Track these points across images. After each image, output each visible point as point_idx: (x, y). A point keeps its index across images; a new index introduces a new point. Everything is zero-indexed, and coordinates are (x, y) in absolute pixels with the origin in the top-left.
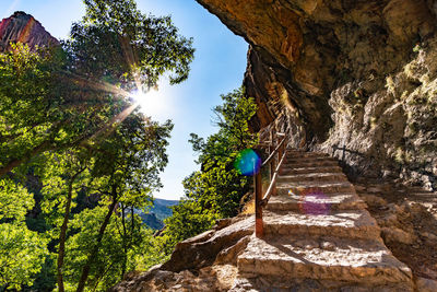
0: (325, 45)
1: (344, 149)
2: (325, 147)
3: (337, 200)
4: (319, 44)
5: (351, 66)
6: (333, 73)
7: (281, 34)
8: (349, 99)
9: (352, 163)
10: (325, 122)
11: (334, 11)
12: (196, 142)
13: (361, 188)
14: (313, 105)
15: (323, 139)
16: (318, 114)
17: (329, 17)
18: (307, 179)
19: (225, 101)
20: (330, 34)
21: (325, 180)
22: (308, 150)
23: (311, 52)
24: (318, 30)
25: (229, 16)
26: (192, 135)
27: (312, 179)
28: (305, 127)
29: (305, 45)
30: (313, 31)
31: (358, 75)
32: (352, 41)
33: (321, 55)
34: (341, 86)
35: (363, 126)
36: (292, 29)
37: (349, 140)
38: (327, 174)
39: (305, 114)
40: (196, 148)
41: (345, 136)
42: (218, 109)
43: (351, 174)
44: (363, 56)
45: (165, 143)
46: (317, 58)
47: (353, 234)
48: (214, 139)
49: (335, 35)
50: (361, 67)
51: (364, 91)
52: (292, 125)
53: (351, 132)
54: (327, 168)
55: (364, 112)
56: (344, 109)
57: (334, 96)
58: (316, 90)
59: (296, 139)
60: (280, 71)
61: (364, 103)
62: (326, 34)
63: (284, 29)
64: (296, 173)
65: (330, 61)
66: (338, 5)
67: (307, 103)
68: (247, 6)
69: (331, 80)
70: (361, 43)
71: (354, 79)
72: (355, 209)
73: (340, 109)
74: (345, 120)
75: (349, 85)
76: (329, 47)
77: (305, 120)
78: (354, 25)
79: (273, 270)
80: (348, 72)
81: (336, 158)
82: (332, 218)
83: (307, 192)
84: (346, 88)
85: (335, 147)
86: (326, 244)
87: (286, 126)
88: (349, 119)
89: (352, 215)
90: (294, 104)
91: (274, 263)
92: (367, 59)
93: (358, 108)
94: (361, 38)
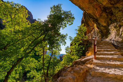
0: (109, 13)
1: (114, 40)
2: (107, 40)
3: (113, 53)
4: (107, 12)
5: (116, 18)
6: (110, 20)
7: (95, 10)
8: (115, 27)
9: (116, 44)
10: (107, 33)
11: (111, 4)
12: (71, 38)
13: (119, 50)
14: (104, 28)
15: (107, 37)
16: (105, 31)
17: (110, 6)
18: (104, 48)
19: (78, 28)
20: (110, 10)
21: (109, 48)
22: (102, 40)
23: (104, 14)
24: (106, 9)
25: (81, 6)
26: (70, 37)
27: (105, 48)
28: (101, 34)
29: (102, 13)
30: (105, 9)
31: (118, 21)
32: (117, 12)
33: (107, 15)
34: (113, 24)
35: (119, 34)
36: (99, 9)
37: (115, 38)
38: (109, 47)
39: (101, 31)
40: (71, 40)
41: (114, 37)
42: (76, 30)
43: (116, 47)
44: (120, 16)
45: (66, 39)
46: (106, 16)
47: (117, 59)
48: (76, 38)
49: (112, 10)
50: (119, 19)
51: (120, 25)
52: (97, 33)
53: (116, 36)
54: (109, 45)
55: (120, 31)
56: (114, 30)
57: (111, 26)
58: (105, 24)
59: (98, 37)
60: (94, 19)
61: (120, 28)
62: (109, 10)
63: (96, 9)
64: (100, 46)
65: (110, 17)
66: (113, 2)
67: (102, 28)
68: (86, 4)
69: (110, 22)
70: (119, 12)
71: (117, 22)
72: (118, 55)
73: (112, 30)
74: (114, 33)
75: (115, 23)
76: (110, 13)
77: (101, 32)
78: (118, 7)
79: (101, 65)
80: (115, 20)
81: (111, 43)
82: (112, 56)
83: (104, 51)
84: (115, 24)
85: (111, 40)
86: (111, 61)
87: (95, 34)
88: (115, 32)
89: (117, 56)
90: (98, 28)
91: (101, 63)
92: (121, 16)
93: (118, 30)
94: (120, 11)
